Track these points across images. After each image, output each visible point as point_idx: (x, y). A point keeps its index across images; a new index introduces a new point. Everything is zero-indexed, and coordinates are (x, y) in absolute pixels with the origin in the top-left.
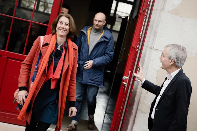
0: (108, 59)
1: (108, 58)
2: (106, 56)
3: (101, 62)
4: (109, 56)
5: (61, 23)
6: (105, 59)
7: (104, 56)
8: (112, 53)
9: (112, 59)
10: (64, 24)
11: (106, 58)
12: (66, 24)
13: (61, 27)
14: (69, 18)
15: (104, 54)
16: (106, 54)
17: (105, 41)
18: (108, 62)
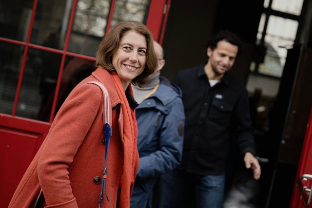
0: (169, 161)
1: (168, 156)
2: (164, 151)
3: (152, 168)
4: (170, 151)
5: (126, 48)
6: (162, 159)
7: (158, 152)
8: (179, 145)
9: (180, 159)
10: (135, 51)
11: (164, 157)
12: (140, 50)
13: (128, 59)
14: (147, 36)
15: (159, 149)
16: (163, 148)
17: (154, 110)
18: (170, 167)
